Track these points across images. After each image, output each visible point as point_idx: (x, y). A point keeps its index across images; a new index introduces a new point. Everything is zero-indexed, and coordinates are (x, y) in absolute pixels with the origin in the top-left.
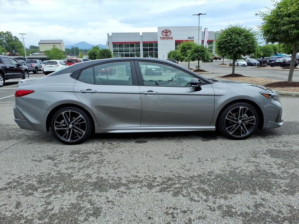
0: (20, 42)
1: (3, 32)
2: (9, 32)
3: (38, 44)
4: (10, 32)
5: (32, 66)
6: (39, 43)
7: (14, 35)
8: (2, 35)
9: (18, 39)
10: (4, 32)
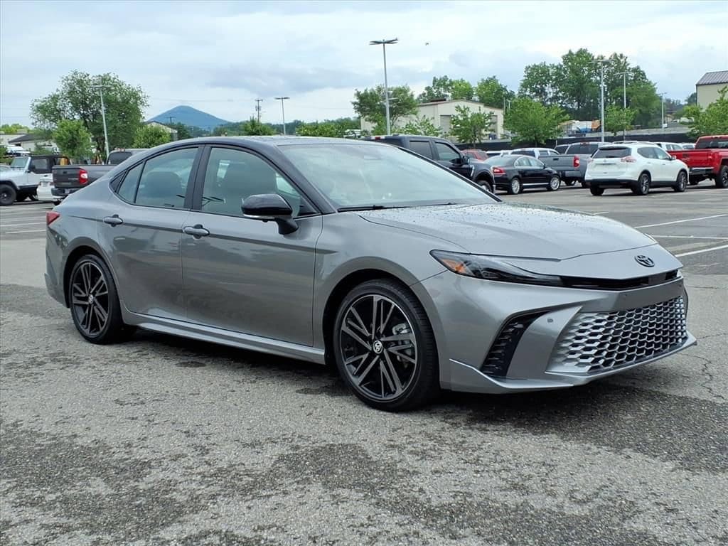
0: (650, 82)
1: (602, 58)
2: (621, 56)
3: (695, 87)
4: (625, 55)
5: (578, 162)
6: (697, 85)
7: (632, 65)
8: (600, 67)
9: (644, 74)
10: (607, 58)
